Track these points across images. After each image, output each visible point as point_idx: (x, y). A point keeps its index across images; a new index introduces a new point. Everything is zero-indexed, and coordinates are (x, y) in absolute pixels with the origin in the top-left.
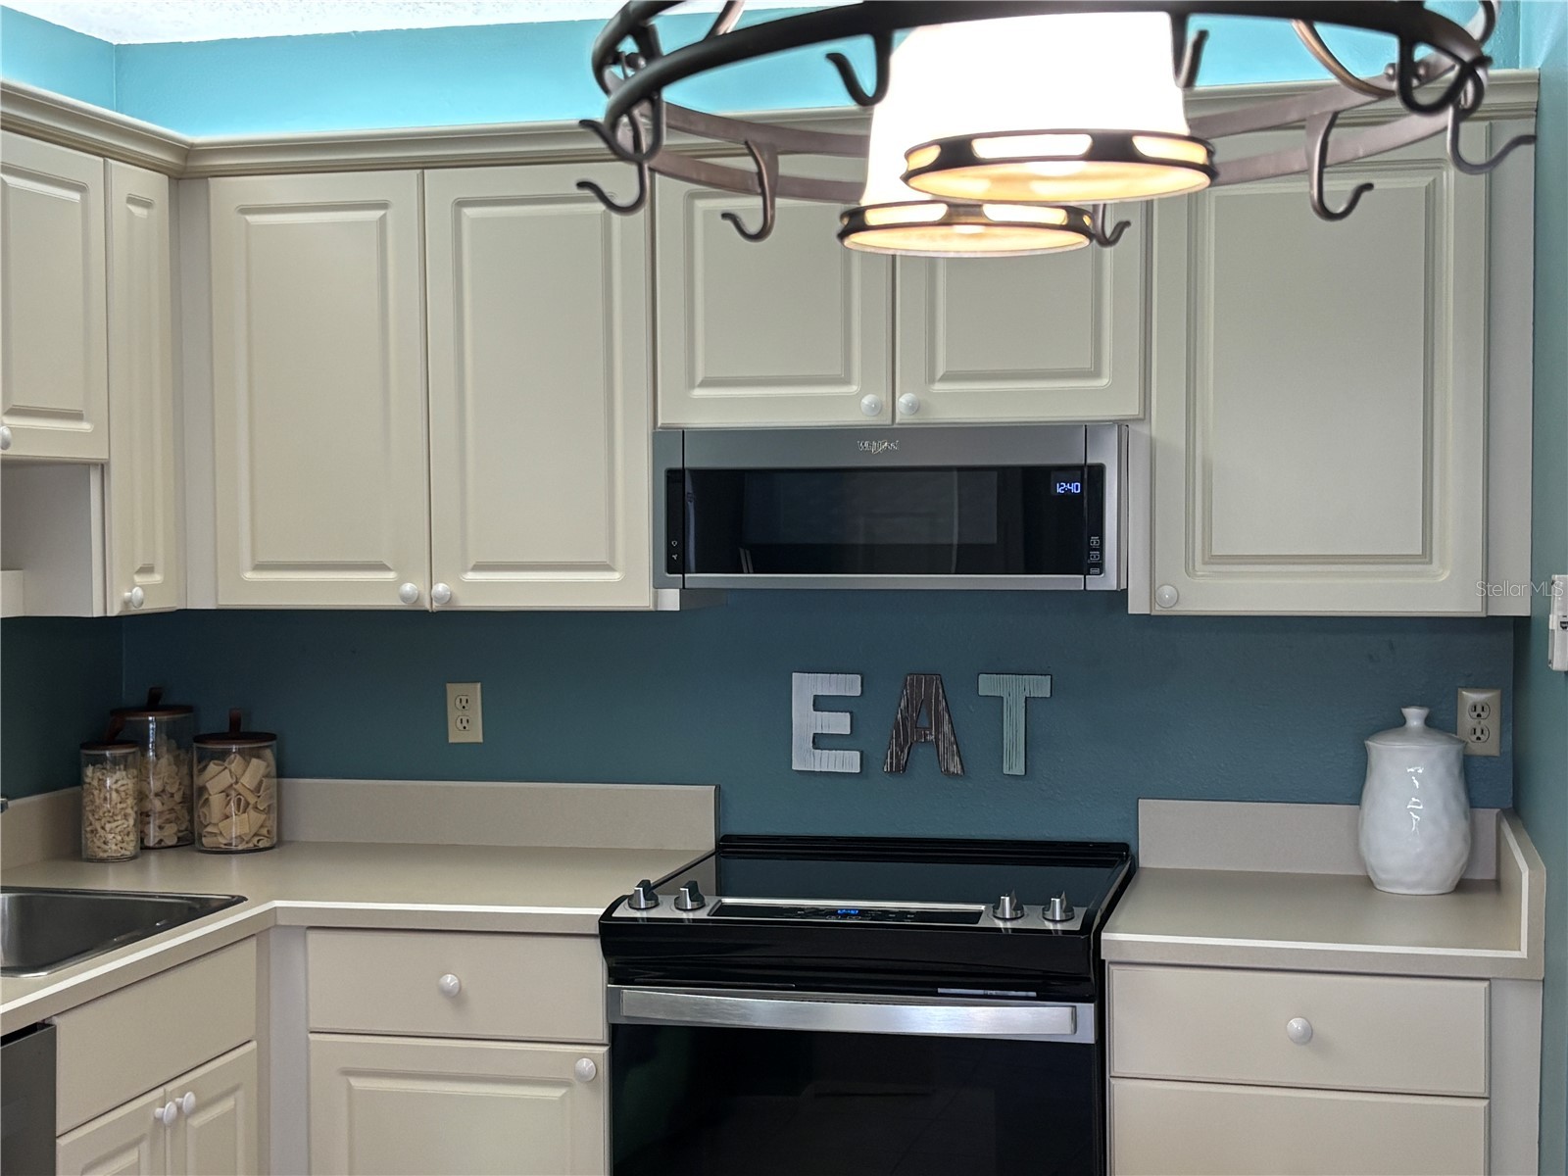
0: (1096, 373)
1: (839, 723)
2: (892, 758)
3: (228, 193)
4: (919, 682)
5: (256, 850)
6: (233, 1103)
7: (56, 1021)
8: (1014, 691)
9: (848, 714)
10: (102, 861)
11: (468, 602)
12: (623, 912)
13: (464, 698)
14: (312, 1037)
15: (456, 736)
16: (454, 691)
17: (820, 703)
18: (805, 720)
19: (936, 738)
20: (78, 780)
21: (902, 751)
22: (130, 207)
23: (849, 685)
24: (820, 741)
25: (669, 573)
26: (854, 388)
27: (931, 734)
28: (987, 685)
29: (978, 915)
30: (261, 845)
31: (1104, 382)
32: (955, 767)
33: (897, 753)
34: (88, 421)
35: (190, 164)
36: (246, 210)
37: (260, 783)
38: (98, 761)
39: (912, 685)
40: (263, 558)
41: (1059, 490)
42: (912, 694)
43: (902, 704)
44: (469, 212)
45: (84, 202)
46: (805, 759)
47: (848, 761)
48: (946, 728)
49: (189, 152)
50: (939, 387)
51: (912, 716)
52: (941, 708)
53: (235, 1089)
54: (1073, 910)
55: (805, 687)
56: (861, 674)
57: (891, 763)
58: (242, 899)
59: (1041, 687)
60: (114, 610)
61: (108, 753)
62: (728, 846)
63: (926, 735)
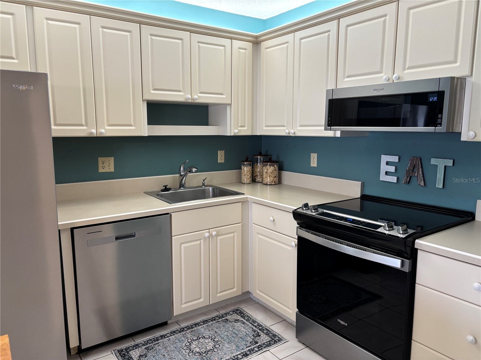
0: (455, 62)
1: (392, 169)
2: (405, 179)
3: (264, 45)
4: (414, 159)
5: (271, 185)
6: (233, 235)
7: (172, 213)
8: (440, 164)
9: (394, 167)
10: (244, 183)
11: (299, 134)
12: (300, 210)
13: (314, 157)
14: (253, 225)
15: (312, 165)
16: (312, 155)
17: (388, 163)
18: (384, 168)
19: (417, 175)
20: (240, 168)
21: (408, 178)
22: (239, 50)
23: (395, 159)
24: (387, 173)
25: (328, 127)
26: (383, 74)
27: (416, 174)
28: (433, 161)
29: (380, 226)
30: (272, 184)
31: (458, 64)
32: (422, 184)
33: (406, 178)
34: (225, 95)
35: (258, 40)
36: (266, 48)
37: (273, 171)
38: (244, 165)
39: (412, 160)
40: (267, 124)
41: (431, 100)
42: (412, 162)
43: (409, 165)
44: (303, 41)
45: (225, 49)
46: (383, 178)
47: (394, 179)
48: (421, 173)
49: (256, 37)
50: (407, 71)
51: (411, 169)
52: (419, 167)
53: (234, 232)
54: (407, 230)
55: (385, 158)
56: (399, 156)
57: (405, 181)
58: (244, 194)
59: (450, 163)
60: (232, 135)
61: (245, 163)
62: (364, 197)
63: (415, 174)
